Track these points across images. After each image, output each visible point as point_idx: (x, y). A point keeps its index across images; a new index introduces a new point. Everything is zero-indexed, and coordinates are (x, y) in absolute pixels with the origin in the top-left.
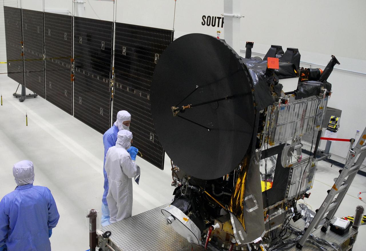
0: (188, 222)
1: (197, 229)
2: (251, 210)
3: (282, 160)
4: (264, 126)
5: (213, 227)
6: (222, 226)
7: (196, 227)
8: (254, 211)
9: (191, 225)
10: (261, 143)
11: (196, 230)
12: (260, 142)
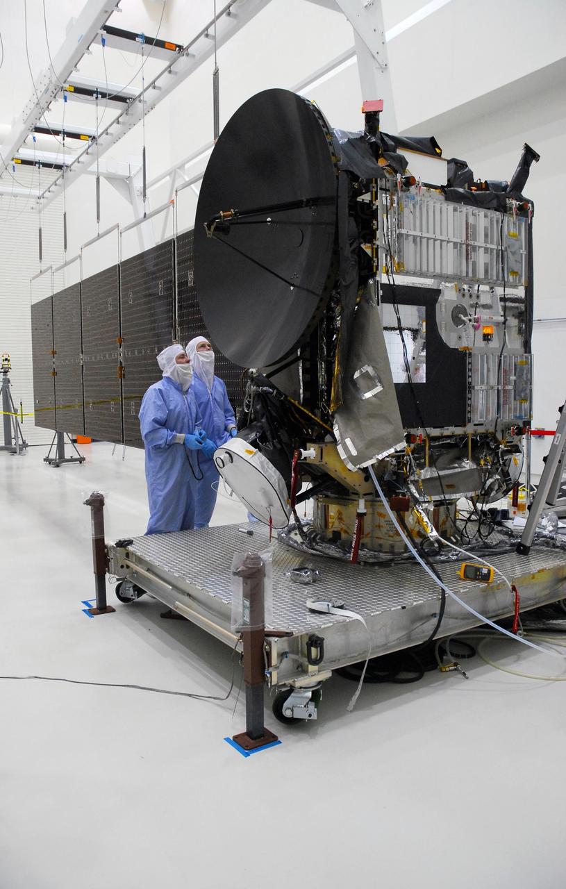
0: (256, 457)
1: (275, 472)
2: (368, 395)
3: (441, 326)
4: (377, 229)
5: (300, 454)
6: (320, 451)
7: (274, 468)
8: (375, 396)
9: (262, 463)
10: (375, 264)
11: (273, 474)
12: (374, 262)
